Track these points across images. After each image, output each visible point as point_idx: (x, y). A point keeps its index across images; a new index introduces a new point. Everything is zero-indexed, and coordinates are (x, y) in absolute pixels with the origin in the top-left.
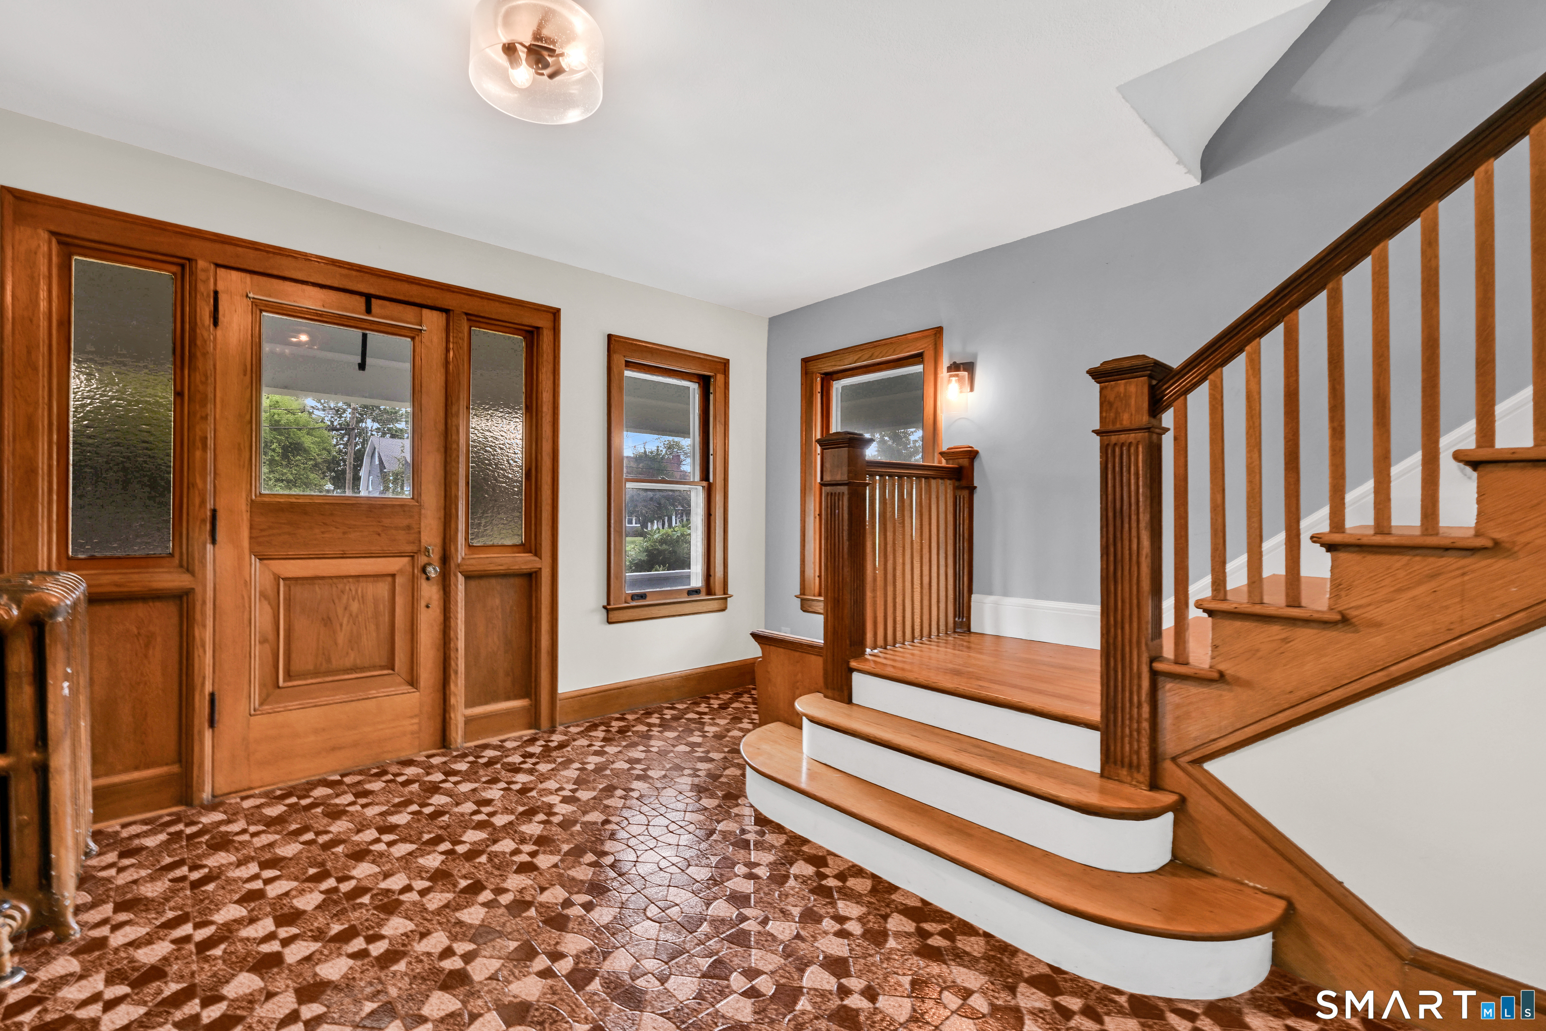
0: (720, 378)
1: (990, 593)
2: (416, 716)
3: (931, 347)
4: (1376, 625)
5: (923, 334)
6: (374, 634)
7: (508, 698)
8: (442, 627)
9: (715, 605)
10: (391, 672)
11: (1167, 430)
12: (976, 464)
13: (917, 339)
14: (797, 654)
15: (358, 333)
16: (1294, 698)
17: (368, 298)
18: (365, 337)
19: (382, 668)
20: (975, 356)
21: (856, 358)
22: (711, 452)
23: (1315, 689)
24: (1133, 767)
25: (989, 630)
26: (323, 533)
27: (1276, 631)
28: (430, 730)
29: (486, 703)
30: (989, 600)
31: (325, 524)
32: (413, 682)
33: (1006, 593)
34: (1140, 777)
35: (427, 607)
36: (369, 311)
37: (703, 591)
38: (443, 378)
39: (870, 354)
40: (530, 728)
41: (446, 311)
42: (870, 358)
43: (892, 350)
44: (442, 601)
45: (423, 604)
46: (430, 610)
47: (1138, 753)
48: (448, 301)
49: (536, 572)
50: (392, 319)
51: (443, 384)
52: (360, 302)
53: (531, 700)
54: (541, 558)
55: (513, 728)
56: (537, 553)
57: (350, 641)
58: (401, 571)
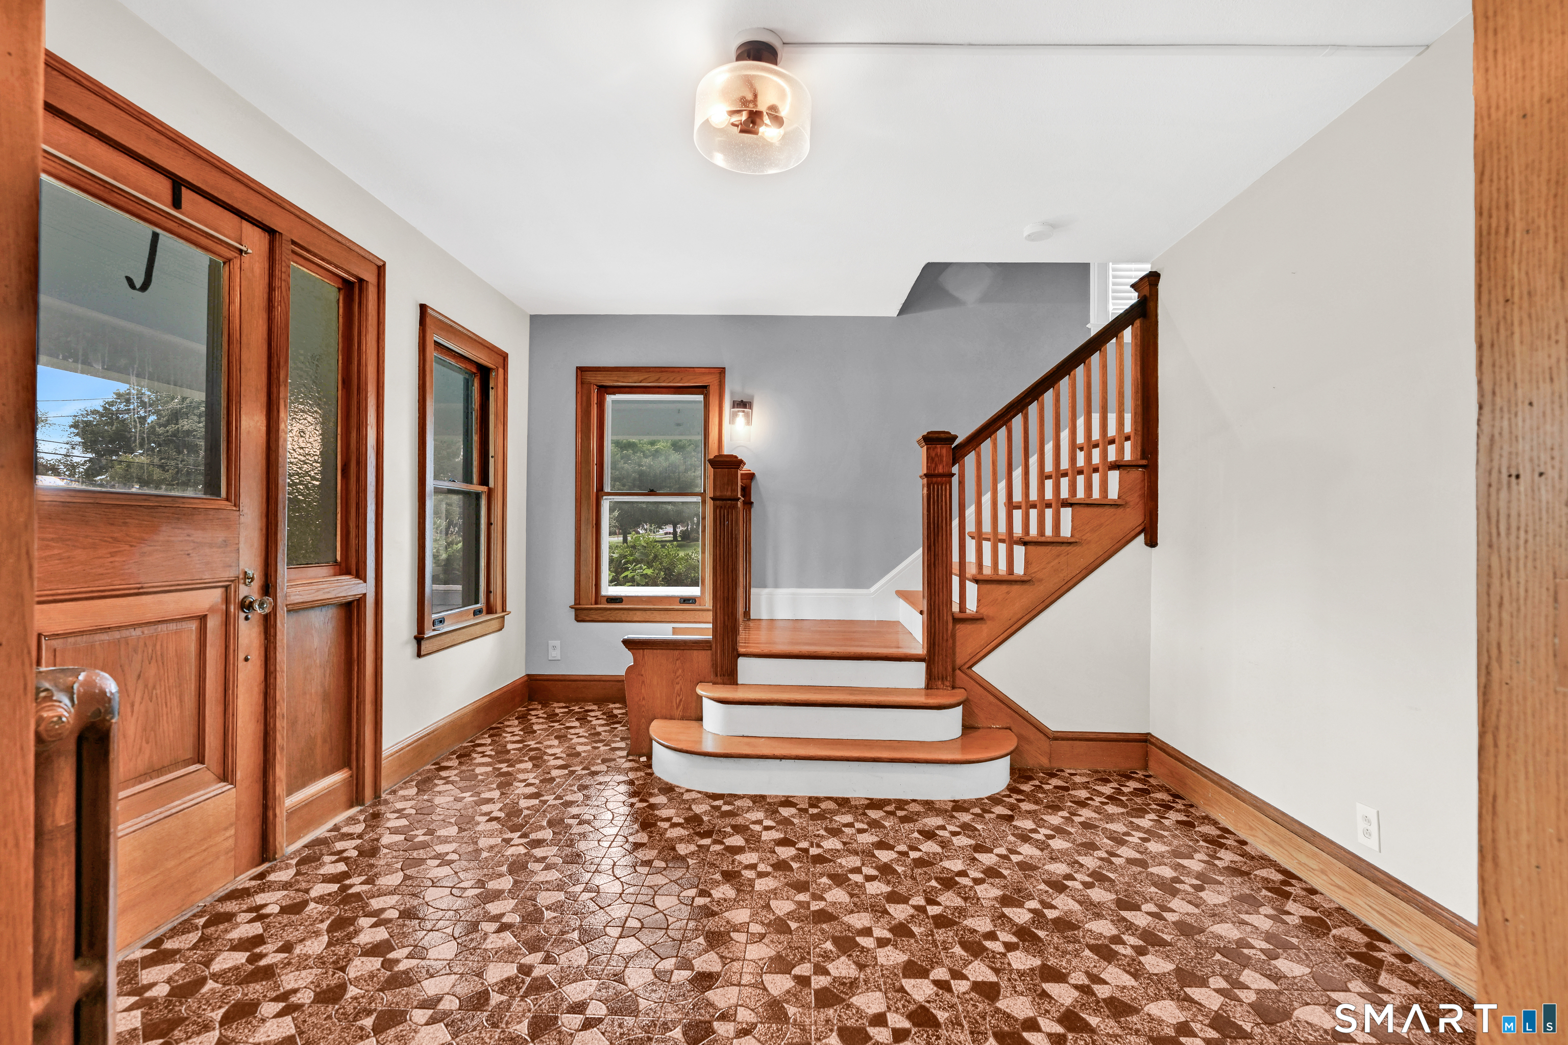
0: (501, 371)
1: (765, 586)
2: (231, 825)
3: (716, 382)
4: (1040, 580)
5: (710, 370)
6: (177, 712)
7: (326, 774)
8: (263, 686)
9: (495, 624)
10: (198, 766)
11: (954, 475)
12: (753, 484)
13: (704, 374)
14: (677, 652)
15: (148, 229)
16: (1011, 622)
17: (178, 184)
18: (155, 237)
19: (187, 763)
20: (752, 397)
21: (641, 378)
22: (491, 453)
23: (1019, 616)
24: (943, 679)
25: (764, 616)
26: (113, 554)
27: (1004, 588)
28: (249, 840)
29: (304, 785)
30: (765, 591)
31: (116, 540)
32: (226, 775)
33: (776, 586)
34: (948, 684)
35: (246, 659)
36: (177, 203)
37: (484, 611)
38: (265, 327)
39: (657, 377)
40: (351, 806)
41: (271, 232)
42: (657, 381)
43: (679, 379)
44: (263, 649)
45: (241, 656)
46: (249, 662)
47: (946, 669)
48: (278, 222)
49: (358, 600)
50: (206, 226)
51: (265, 336)
52: (163, 186)
53: (351, 769)
54: (365, 582)
55: (334, 812)
56: (360, 574)
57: (144, 730)
58: (212, 609)
